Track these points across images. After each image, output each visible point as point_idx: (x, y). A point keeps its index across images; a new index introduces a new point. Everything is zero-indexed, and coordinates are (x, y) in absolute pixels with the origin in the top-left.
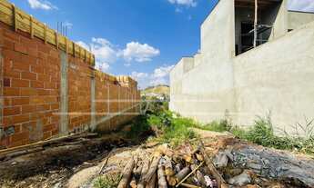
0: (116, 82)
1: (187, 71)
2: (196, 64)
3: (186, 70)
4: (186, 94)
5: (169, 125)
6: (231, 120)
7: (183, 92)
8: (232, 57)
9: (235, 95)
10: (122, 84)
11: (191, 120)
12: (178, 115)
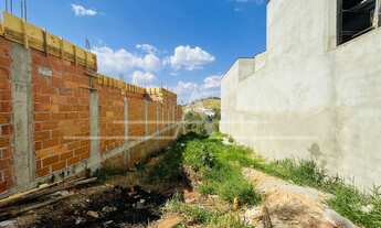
0: (146, 96)
1: (245, 78)
2: (257, 67)
3: (242, 78)
4: (242, 112)
5: (212, 165)
6: (324, 163)
7: (238, 108)
8: (330, 49)
9: (337, 120)
10: (153, 97)
11: (249, 151)
12: (231, 141)
